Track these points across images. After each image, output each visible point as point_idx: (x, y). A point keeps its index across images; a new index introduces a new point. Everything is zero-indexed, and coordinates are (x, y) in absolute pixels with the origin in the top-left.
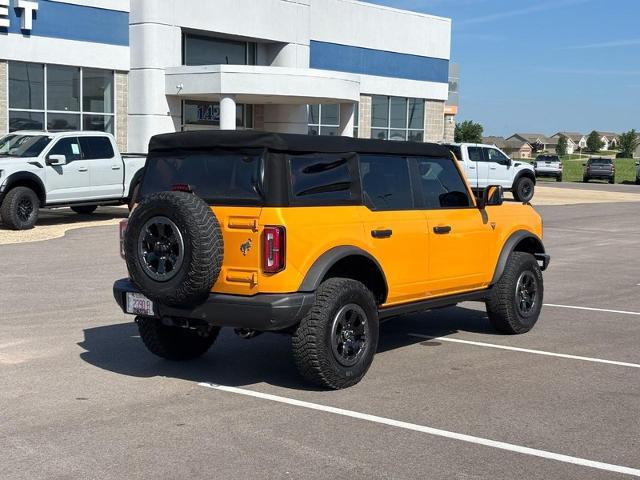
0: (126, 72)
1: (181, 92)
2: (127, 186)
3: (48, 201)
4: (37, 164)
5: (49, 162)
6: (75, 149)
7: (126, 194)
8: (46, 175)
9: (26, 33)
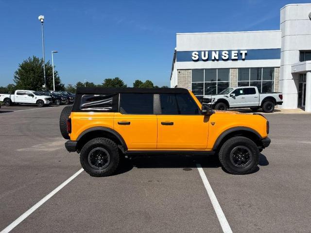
0: (279, 67)
1: (296, 72)
2: (260, 103)
3: (230, 107)
4: (227, 96)
5: (231, 96)
6: (241, 92)
7: (260, 105)
8: (230, 100)
9: (244, 60)
